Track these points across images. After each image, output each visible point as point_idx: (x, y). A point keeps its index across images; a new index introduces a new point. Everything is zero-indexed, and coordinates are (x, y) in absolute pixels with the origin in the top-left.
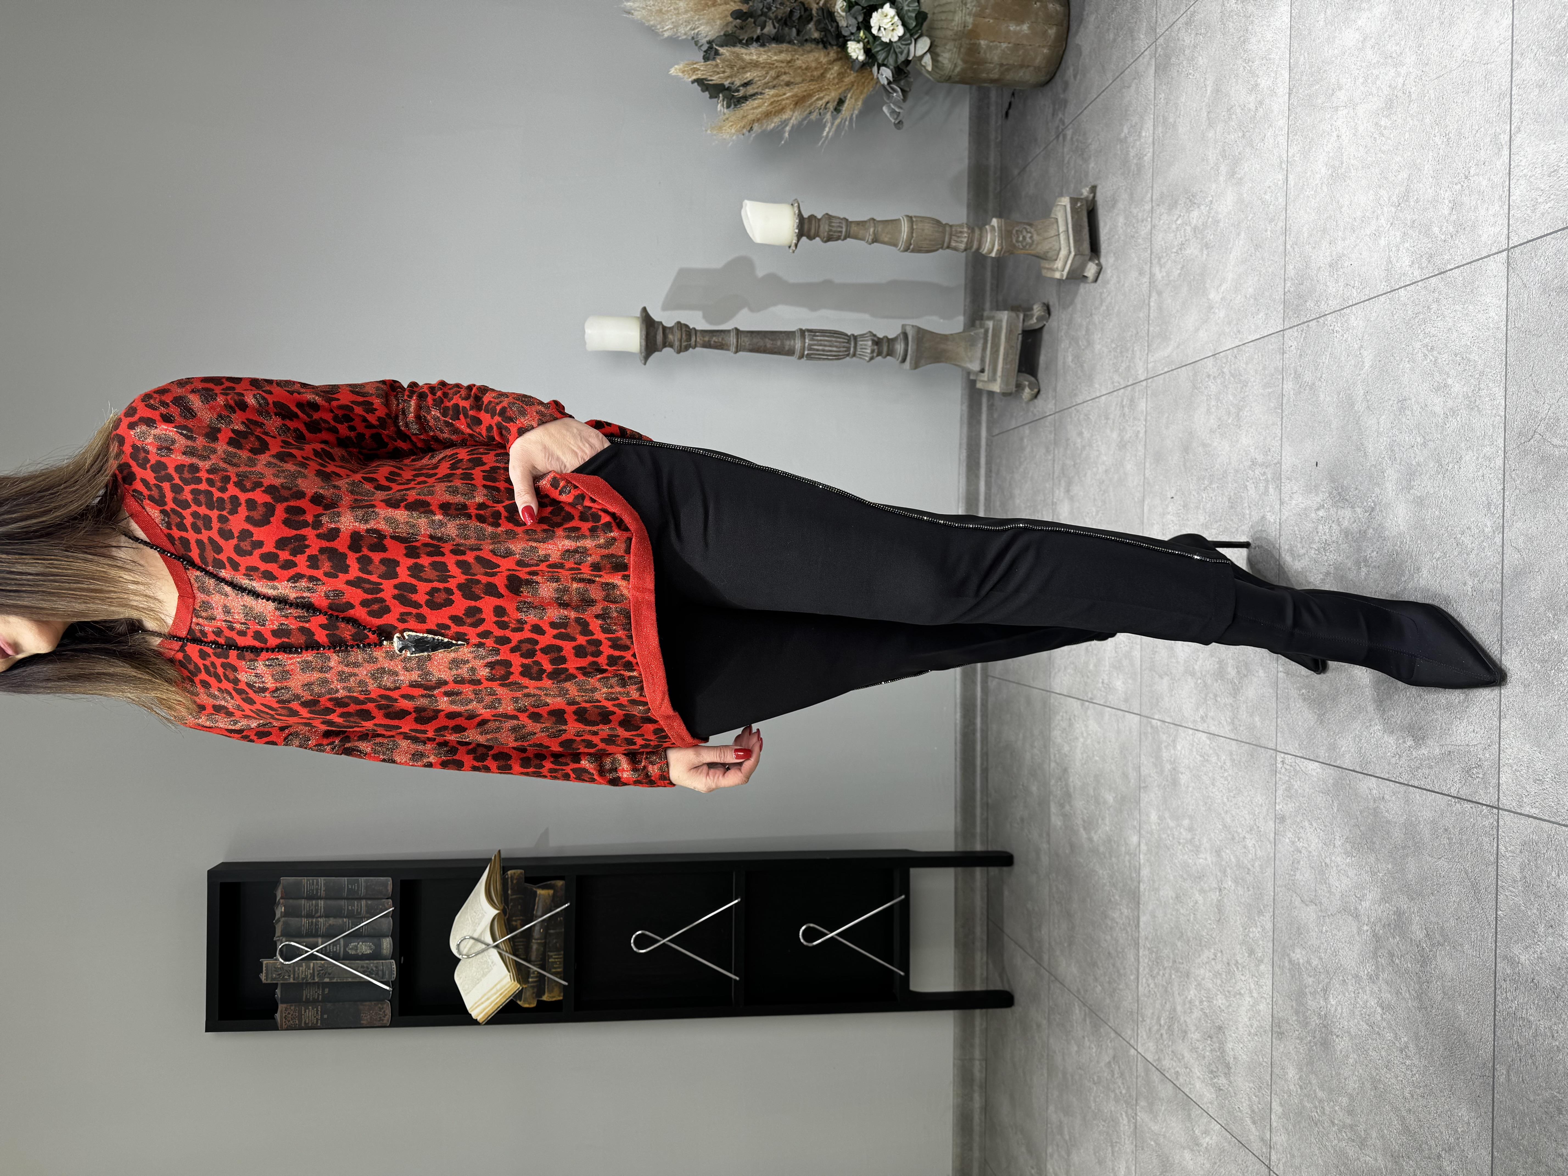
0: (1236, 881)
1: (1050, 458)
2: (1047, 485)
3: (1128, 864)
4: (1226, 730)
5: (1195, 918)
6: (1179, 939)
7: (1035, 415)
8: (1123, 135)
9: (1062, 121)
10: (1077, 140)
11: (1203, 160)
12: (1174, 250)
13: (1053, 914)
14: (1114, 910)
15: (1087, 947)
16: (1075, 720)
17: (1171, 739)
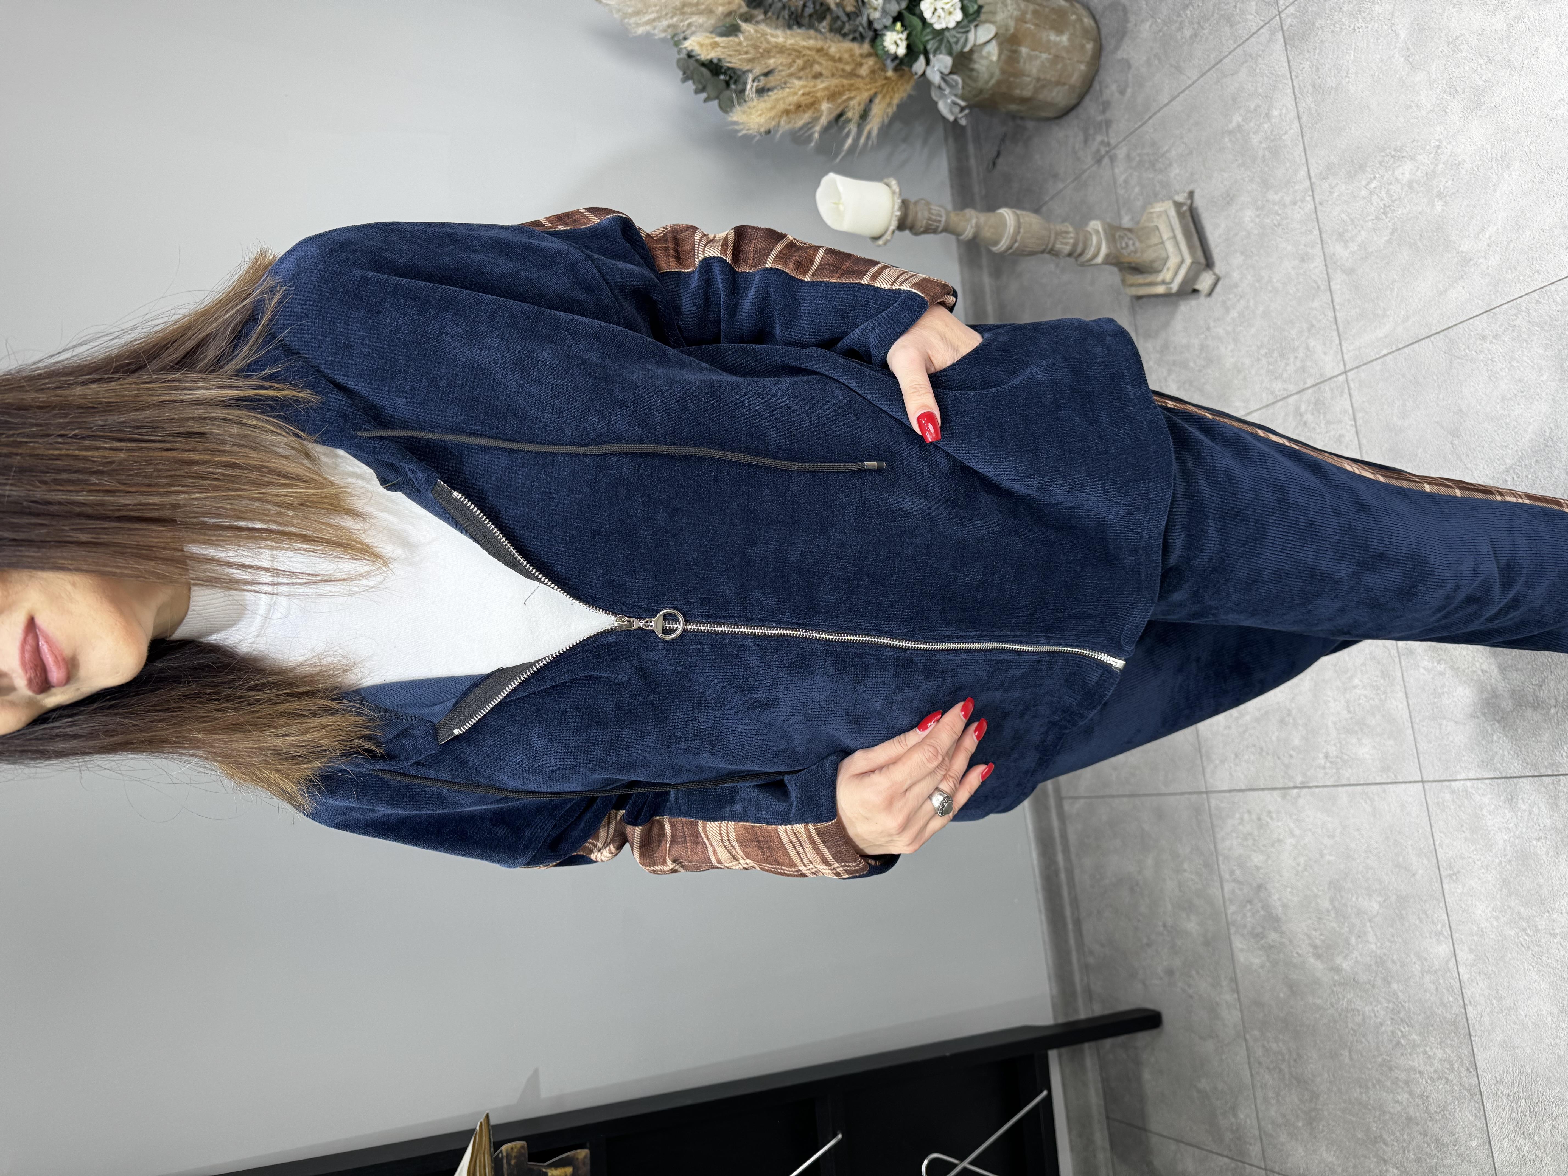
3: (1431, 987)
8: (1232, 126)
9: (1104, 144)
10: (1139, 155)
11: (1409, 108)
12: (1371, 218)
13: (1261, 1087)
14: (1410, 1055)
15: (1354, 1119)
16: (1272, 818)
17: (1502, 798)
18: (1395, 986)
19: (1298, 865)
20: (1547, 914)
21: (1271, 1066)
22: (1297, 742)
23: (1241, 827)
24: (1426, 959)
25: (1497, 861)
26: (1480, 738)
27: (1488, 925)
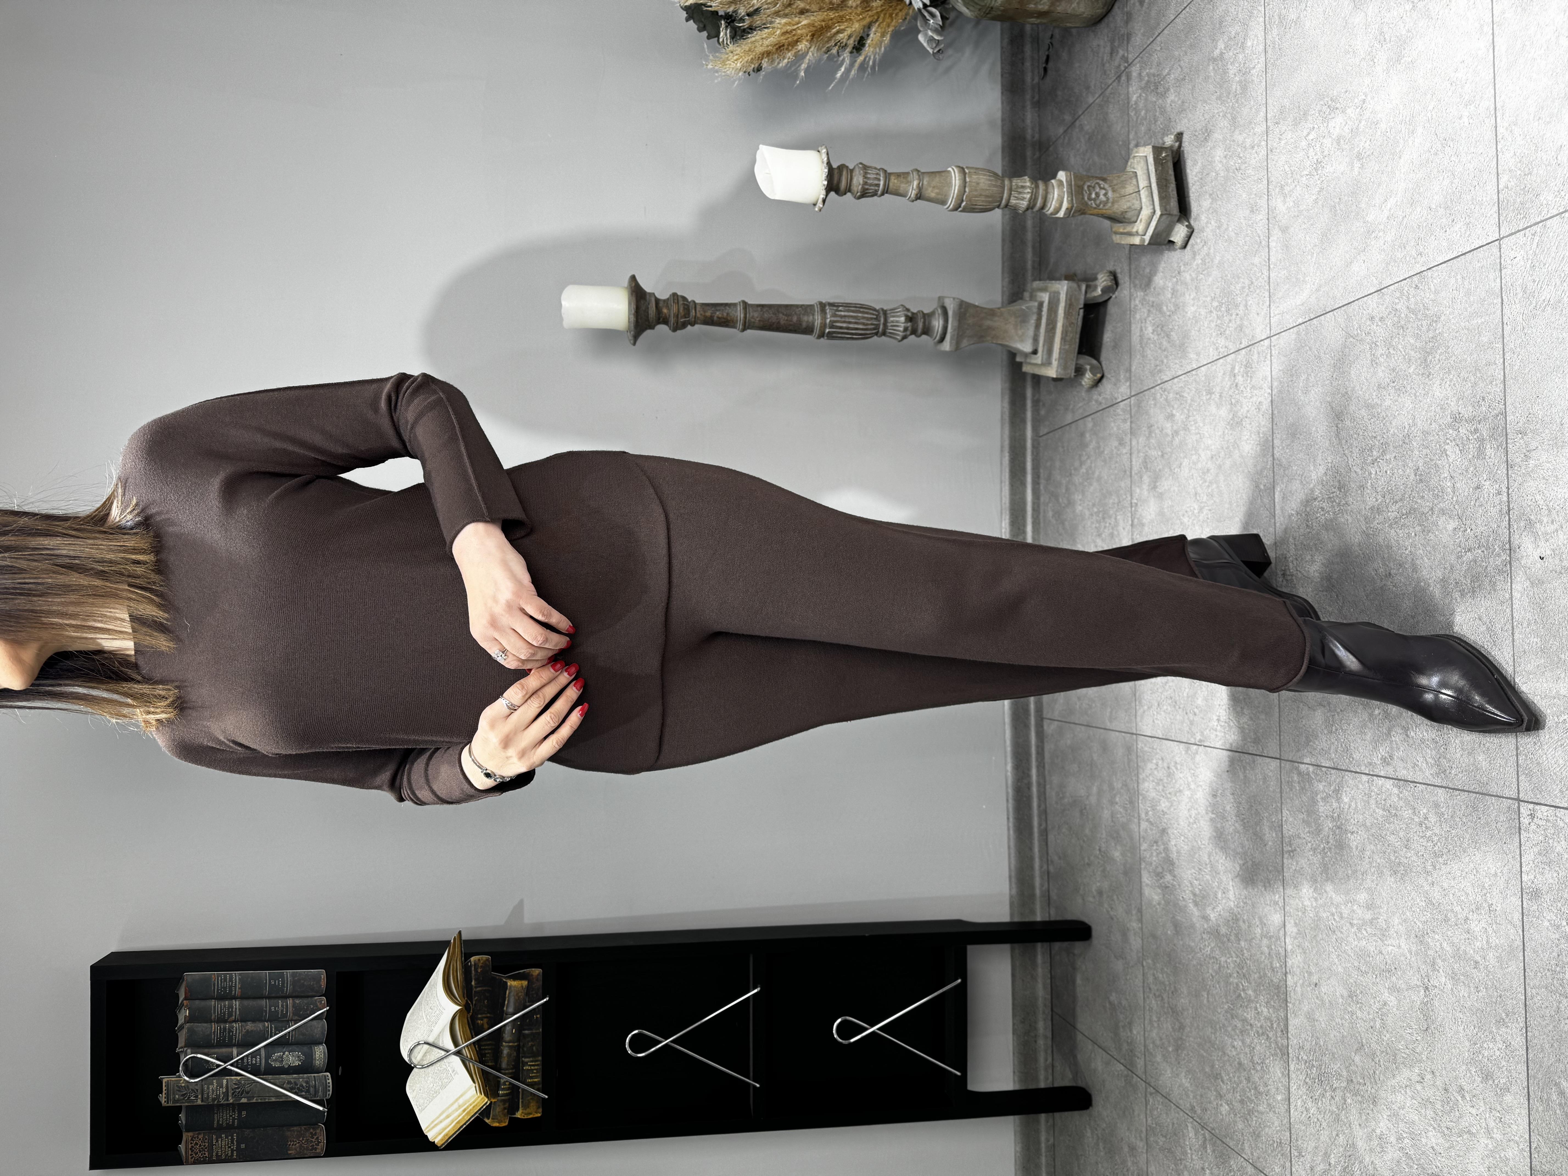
0: (1454, 977)
1: (1124, 451)
2: (1123, 484)
3: (1266, 950)
4: (1427, 774)
5: (1384, 1025)
6: (1357, 1051)
7: (1101, 403)
8: (1217, 53)
9: (1125, 59)
10: (1148, 75)
11: (1349, 52)
12: (1305, 173)
13: (1149, 1010)
14: (1247, 1008)
15: (1205, 1054)
16: (1177, 769)
17: (1332, 788)
18: (1243, 943)
19: (1190, 816)
20: (1350, 904)
21: (1157, 994)
22: (1200, 701)
23: (1156, 772)
24: (1265, 924)
25: (1322, 846)
26: (1323, 727)
27: (1310, 904)
